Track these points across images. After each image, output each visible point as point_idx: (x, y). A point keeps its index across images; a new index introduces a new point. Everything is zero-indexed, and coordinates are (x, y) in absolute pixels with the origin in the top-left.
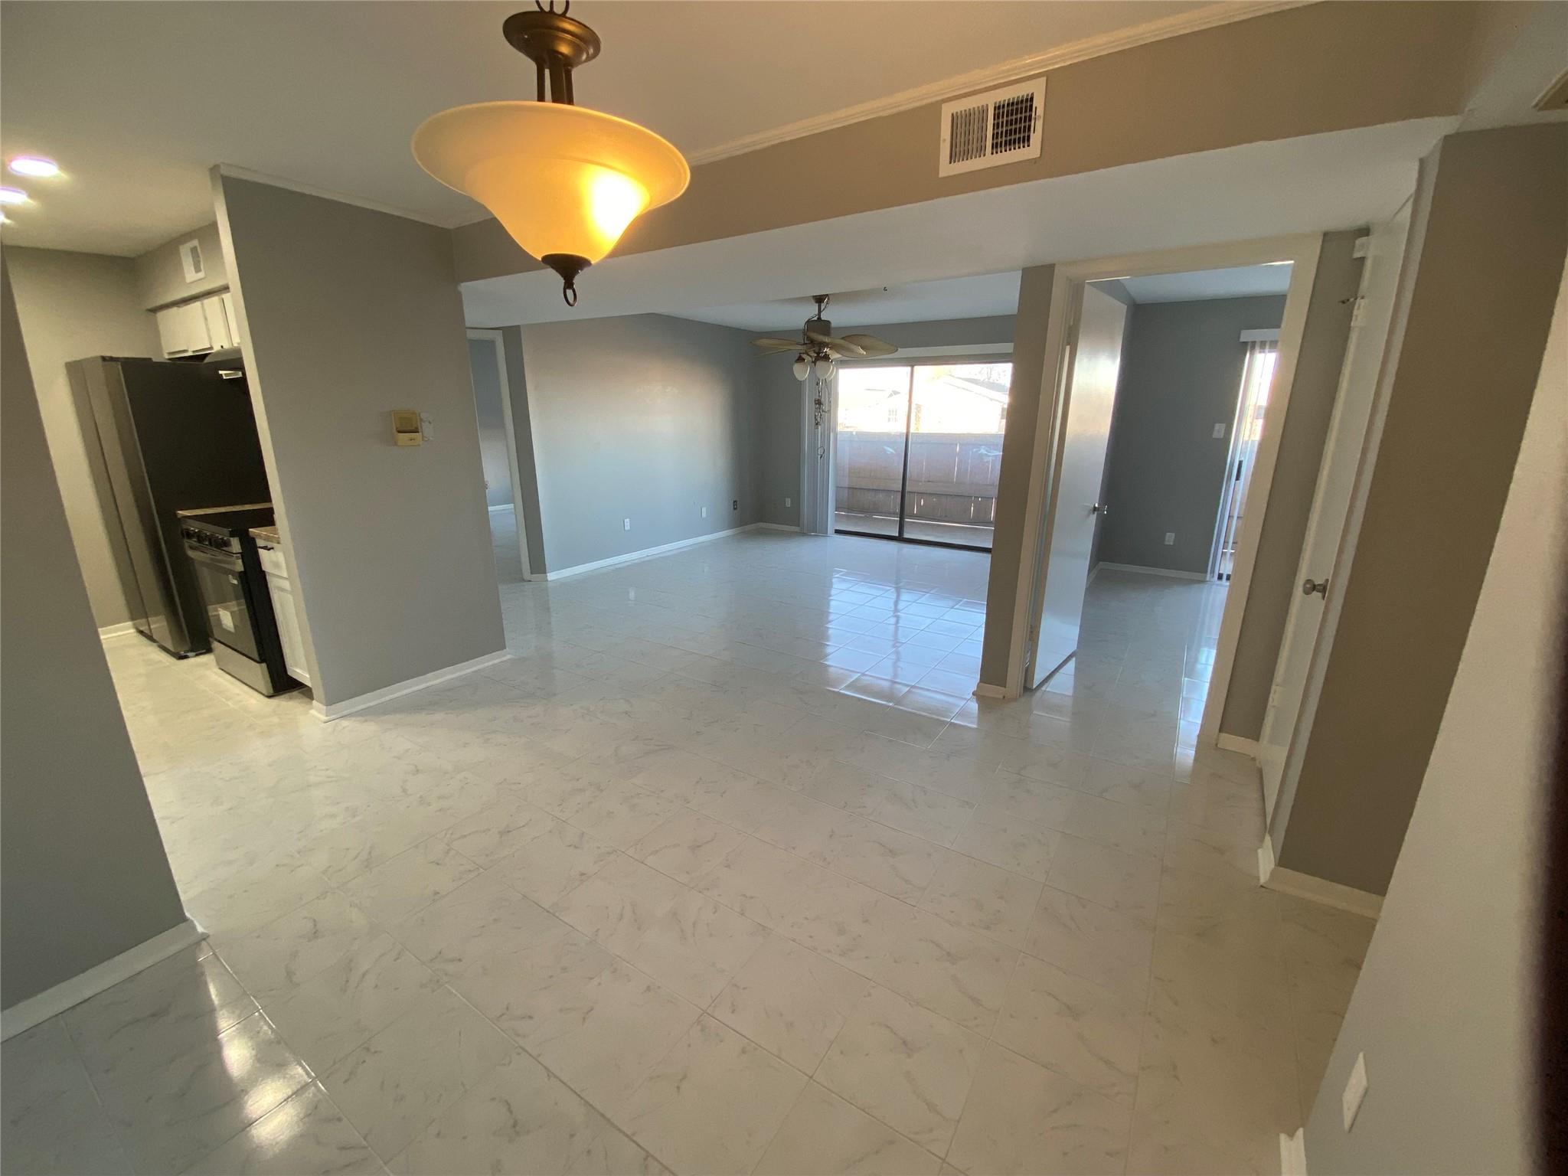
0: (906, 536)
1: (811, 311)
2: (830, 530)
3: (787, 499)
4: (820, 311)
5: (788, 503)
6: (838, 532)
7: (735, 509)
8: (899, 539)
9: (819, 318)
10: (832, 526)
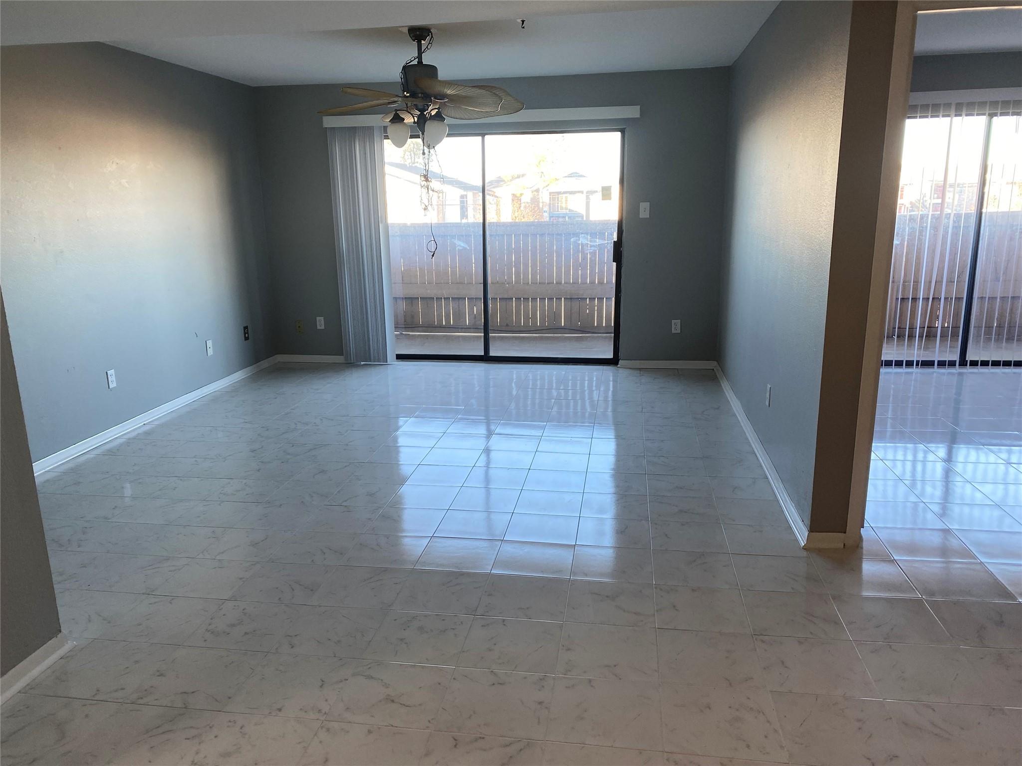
0: (492, 353)
1: (407, 54)
2: (391, 356)
3: (318, 318)
4: (420, 53)
5: (321, 324)
6: (400, 357)
7: (246, 339)
8: (486, 358)
9: (420, 62)
10: (393, 347)
